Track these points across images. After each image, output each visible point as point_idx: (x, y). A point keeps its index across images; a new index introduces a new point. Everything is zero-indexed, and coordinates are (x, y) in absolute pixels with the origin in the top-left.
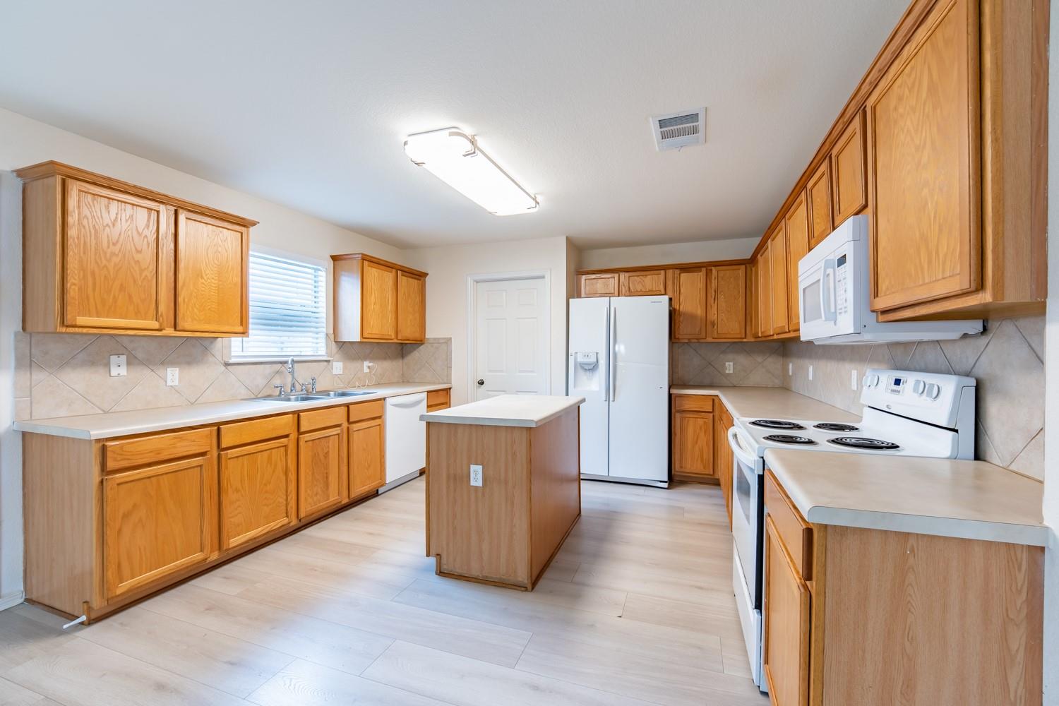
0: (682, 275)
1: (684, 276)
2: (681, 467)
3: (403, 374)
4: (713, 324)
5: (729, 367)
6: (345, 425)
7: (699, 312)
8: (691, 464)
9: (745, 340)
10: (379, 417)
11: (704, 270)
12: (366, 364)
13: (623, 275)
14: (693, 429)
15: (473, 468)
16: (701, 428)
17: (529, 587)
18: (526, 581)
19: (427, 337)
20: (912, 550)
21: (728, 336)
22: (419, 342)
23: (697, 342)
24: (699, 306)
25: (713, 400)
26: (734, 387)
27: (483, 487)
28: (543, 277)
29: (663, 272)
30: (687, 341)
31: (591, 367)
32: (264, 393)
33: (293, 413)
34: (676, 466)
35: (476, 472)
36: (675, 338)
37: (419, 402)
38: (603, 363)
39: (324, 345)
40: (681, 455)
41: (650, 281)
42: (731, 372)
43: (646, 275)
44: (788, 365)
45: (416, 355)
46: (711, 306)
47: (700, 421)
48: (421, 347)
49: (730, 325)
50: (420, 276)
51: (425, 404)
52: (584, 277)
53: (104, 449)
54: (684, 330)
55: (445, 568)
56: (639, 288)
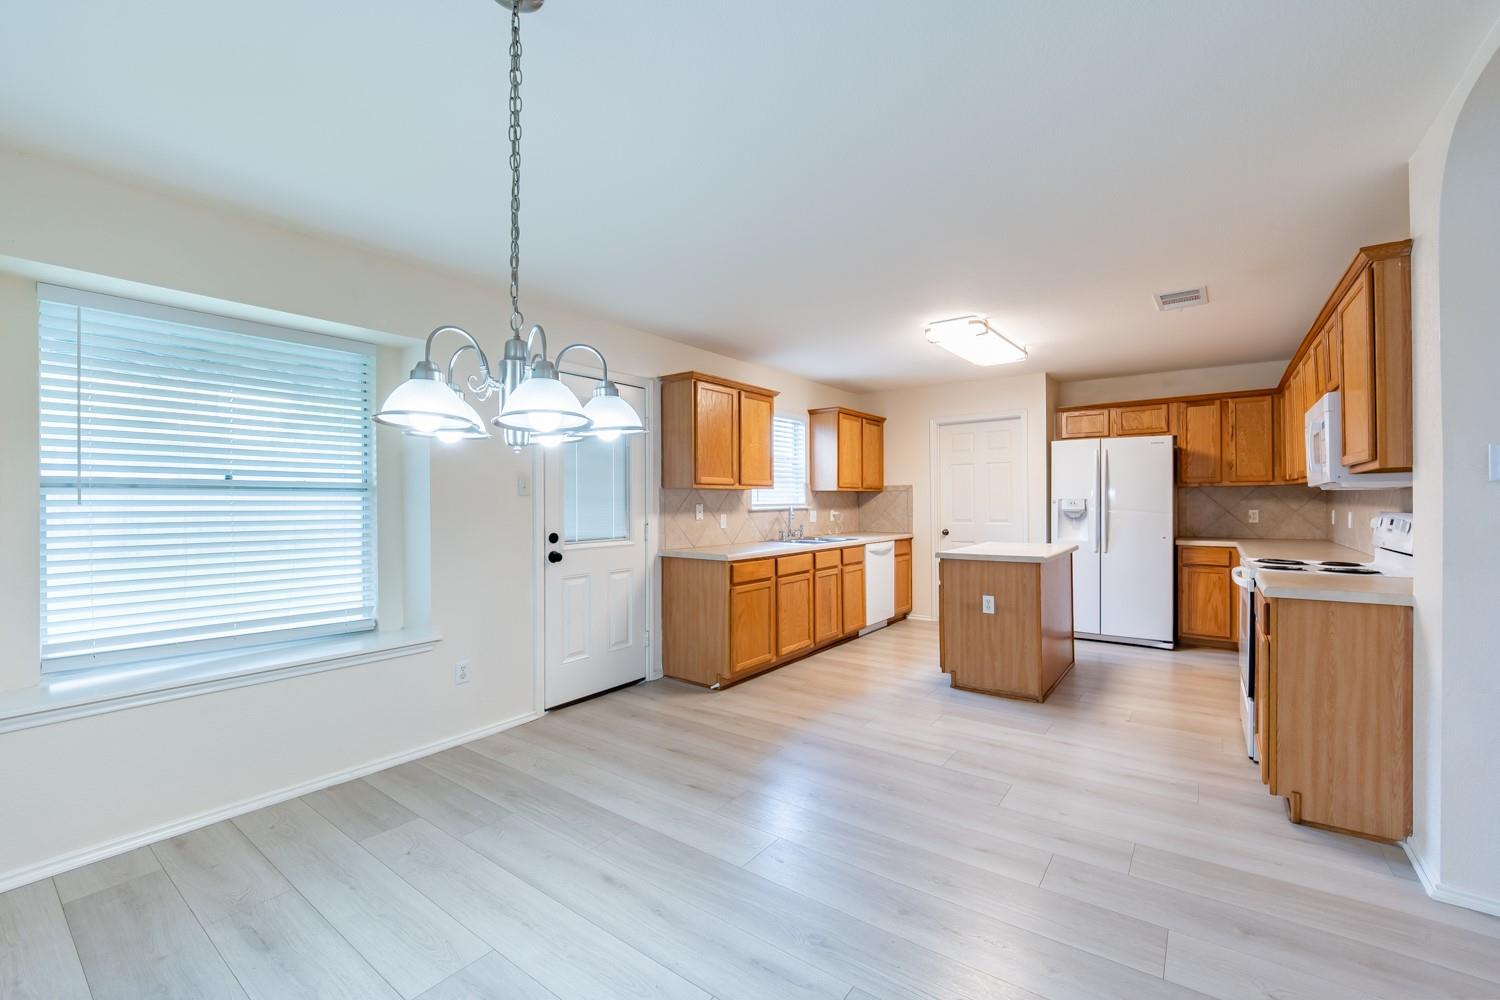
0: (1189, 409)
1: (1191, 410)
2: (1189, 628)
3: (859, 524)
4: (1230, 466)
5: (1254, 516)
6: (840, 567)
7: (1213, 451)
8: (1201, 624)
9: (1272, 484)
10: (860, 563)
11: (1218, 402)
12: (832, 512)
13: (1113, 412)
14: (1202, 586)
15: (985, 598)
16: (1214, 584)
17: (1040, 699)
18: (1037, 694)
19: (885, 484)
20: (1333, 613)
21: (1251, 479)
22: (878, 490)
23: (1211, 485)
24: (1212, 444)
25: (1230, 553)
26: (1260, 539)
27: (995, 614)
28: (1019, 418)
29: (1164, 406)
30: (1196, 485)
31: (1078, 515)
32: (770, 537)
33: (811, 552)
34: (1184, 628)
35: (988, 602)
36: (1181, 482)
37: (889, 550)
38: (1092, 510)
39: (803, 494)
40: (1190, 614)
41: (1148, 417)
42: (1257, 521)
43: (1144, 411)
44: (1331, 512)
45: (873, 503)
46: (1228, 445)
47: (1214, 577)
48: (879, 496)
49: (1252, 465)
50: (878, 421)
51: (893, 553)
52: (1065, 415)
53: (732, 567)
54: (1193, 473)
55: (960, 682)
56: (1134, 425)
